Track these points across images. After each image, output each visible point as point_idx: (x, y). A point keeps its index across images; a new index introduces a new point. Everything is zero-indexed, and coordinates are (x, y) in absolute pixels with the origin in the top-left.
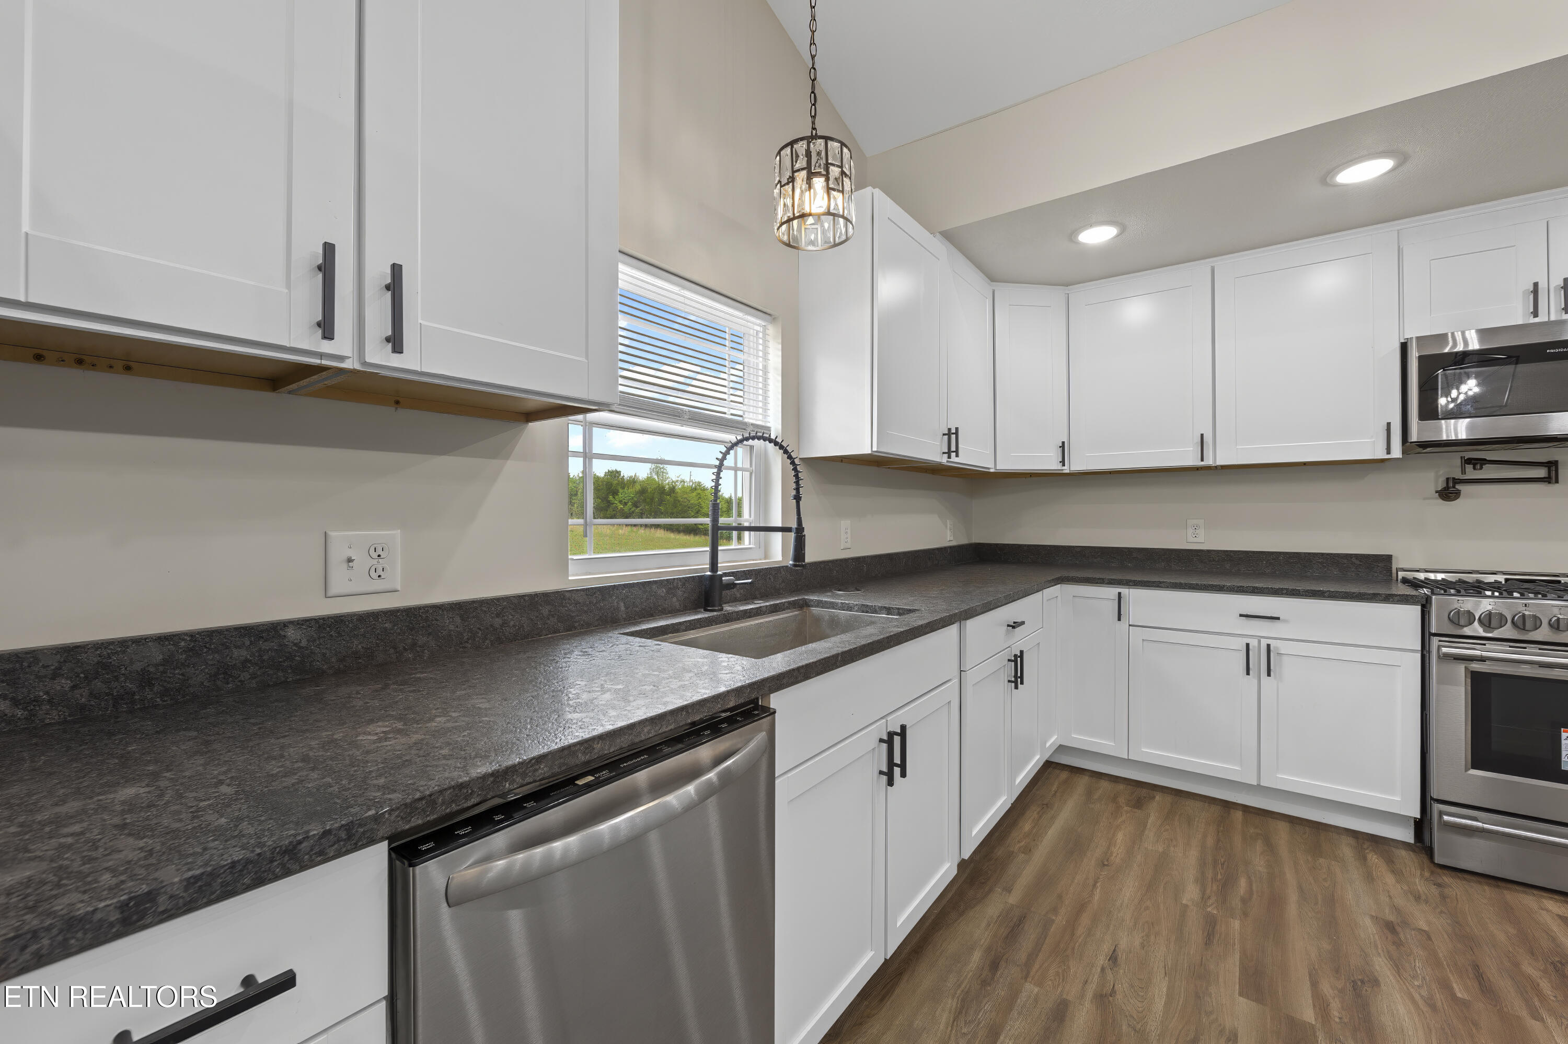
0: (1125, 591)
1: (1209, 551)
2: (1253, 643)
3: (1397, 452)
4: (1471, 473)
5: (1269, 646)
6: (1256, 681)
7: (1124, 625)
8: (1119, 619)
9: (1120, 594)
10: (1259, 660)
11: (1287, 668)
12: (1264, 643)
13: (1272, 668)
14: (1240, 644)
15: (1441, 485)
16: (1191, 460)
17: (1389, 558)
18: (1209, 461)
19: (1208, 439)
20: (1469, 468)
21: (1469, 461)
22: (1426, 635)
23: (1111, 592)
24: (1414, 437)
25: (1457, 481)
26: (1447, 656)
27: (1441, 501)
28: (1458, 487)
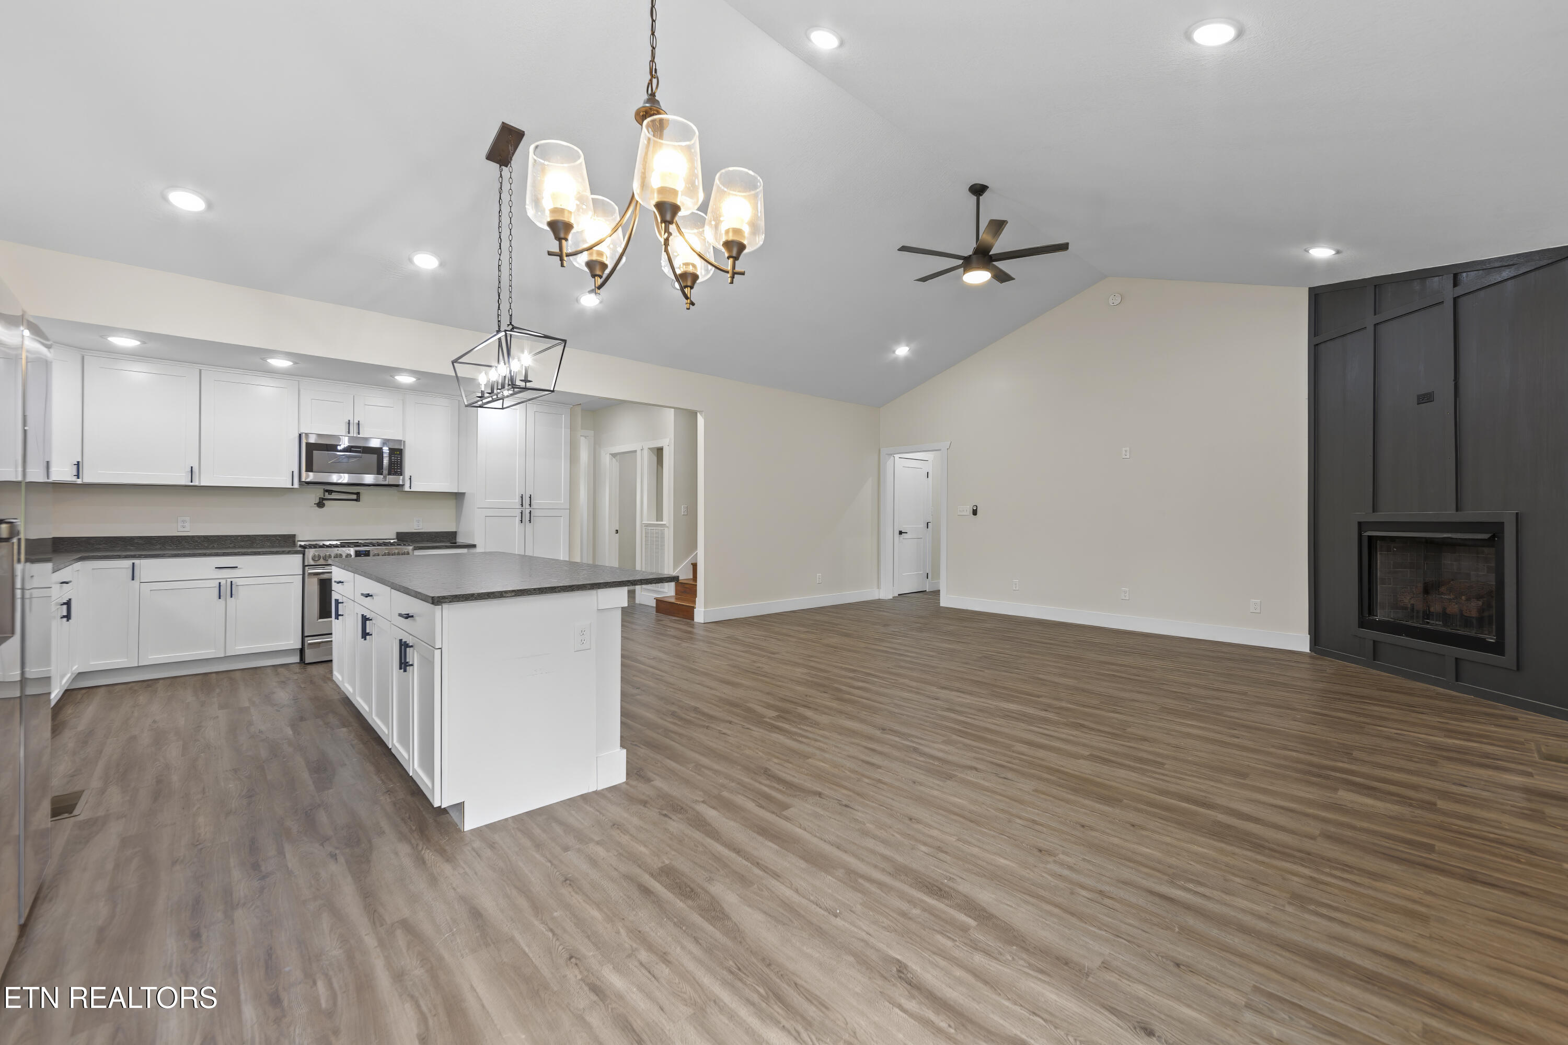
0: (137, 562)
1: (193, 537)
2: (223, 582)
3: (296, 485)
4: (327, 496)
5: (231, 582)
6: (224, 602)
7: (136, 583)
8: (133, 579)
9: (133, 564)
10: (226, 590)
11: (241, 593)
12: (229, 581)
13: (233, 593)
14: (216, 583)
15: (317, 501)
16: (184, 480)
17: (294, 536)
18: (196, 483)
19: (196, 470)
20: (327, 494)
21: (327, 491)
22: (304, 566)
23: (127, 563)
24: (303, 479)
25: (324, 499)
26: (310, 574)
27: (317, 508)
28: (324, 502)
